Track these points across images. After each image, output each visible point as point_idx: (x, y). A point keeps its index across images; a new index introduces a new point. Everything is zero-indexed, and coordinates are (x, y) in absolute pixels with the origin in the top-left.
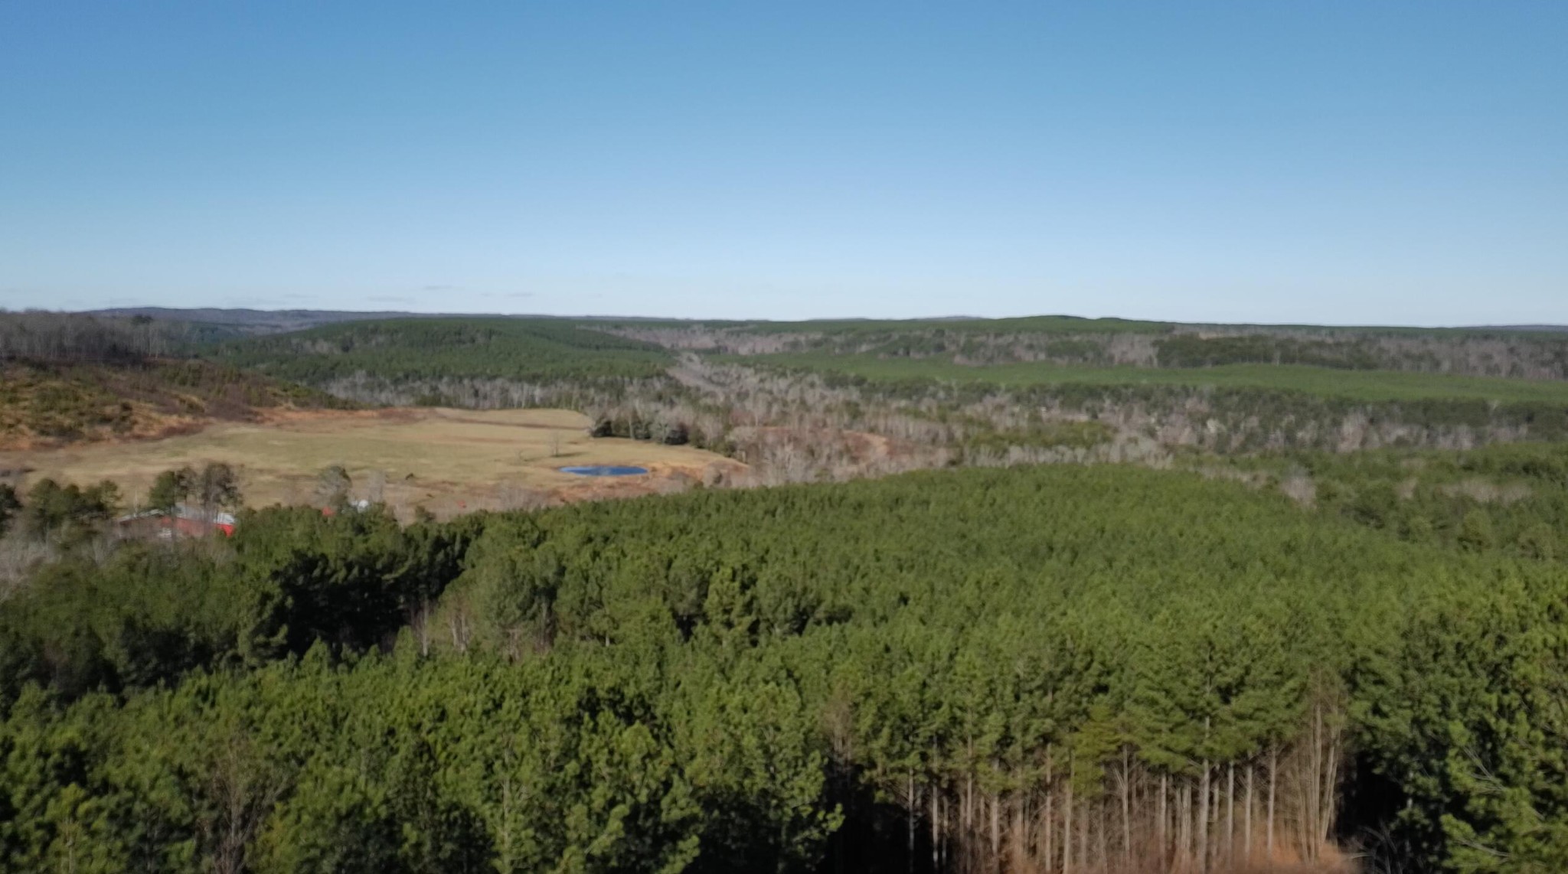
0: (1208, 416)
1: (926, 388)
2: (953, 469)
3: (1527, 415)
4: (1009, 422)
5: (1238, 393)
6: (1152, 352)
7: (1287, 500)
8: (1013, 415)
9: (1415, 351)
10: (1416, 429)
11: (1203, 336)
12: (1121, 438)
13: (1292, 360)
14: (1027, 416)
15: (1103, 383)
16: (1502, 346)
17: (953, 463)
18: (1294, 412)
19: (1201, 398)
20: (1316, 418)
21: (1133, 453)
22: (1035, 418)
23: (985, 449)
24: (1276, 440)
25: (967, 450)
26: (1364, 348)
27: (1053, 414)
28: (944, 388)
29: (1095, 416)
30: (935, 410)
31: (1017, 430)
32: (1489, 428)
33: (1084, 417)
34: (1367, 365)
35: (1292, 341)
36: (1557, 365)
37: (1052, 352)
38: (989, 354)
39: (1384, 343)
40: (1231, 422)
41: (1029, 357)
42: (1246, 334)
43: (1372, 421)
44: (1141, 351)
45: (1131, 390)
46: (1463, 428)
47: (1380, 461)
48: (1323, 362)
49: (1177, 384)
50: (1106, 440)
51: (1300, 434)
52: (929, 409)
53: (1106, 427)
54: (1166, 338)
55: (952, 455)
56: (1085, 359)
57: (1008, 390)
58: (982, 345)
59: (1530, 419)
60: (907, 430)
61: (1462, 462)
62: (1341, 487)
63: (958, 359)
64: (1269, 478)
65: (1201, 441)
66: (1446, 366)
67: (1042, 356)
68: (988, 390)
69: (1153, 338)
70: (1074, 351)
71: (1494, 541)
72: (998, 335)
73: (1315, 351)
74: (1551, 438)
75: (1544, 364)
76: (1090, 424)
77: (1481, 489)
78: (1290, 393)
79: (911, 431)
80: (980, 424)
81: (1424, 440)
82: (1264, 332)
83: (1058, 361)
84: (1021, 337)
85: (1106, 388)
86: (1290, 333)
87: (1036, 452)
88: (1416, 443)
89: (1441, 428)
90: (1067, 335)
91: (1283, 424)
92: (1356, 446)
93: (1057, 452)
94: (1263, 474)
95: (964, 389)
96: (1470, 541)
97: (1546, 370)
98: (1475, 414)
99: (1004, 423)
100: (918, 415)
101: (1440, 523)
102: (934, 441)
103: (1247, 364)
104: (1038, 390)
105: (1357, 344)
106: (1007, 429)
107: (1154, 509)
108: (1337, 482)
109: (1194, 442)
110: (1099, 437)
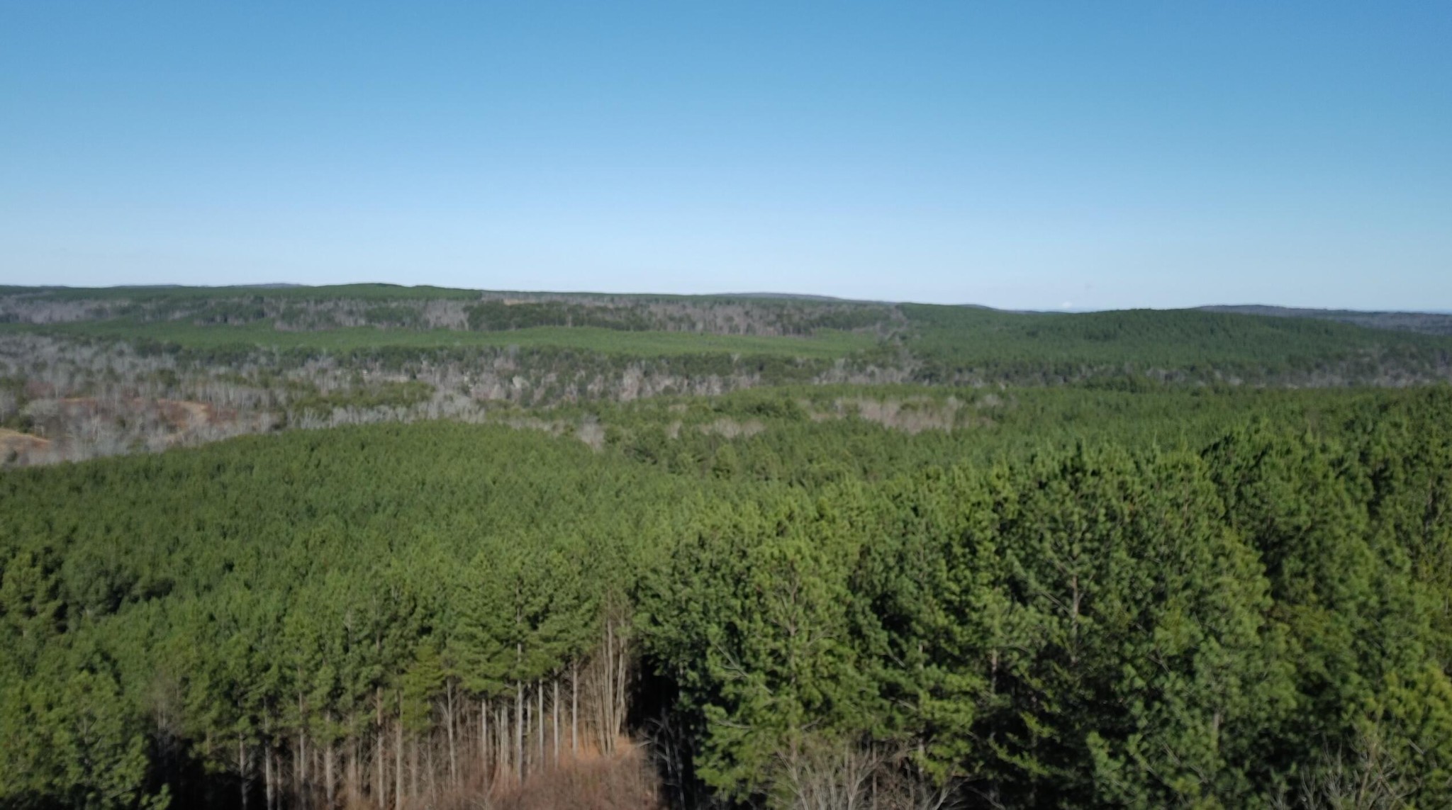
0: (514, 373)
1: (247, 354)
2: (278, 433)
3: (759, 365)
4: (333, 385)
5: (538, 352)
6: (463, 317)
7: (579, 444)
8: (335, 378)
9: (677, 315)
10: (679, 379)
11: (508, 302)
12: (438, 396)
13: (582, 324)
14: (349, 378)
15: (420, 346)
16: (740, 310)
17: (277, 427)
18: (586, 368)
19: (507, 357)
20: (602, 372)
21: (449, 409)
22: (358, 380)
23: (309, 412)
24: (571, 393)
25: (291, 414)
26: (638, 312)
27: (374, 376)
28: (264, 353)
29: (414, 377)
30: (256, 376)
31: (340, 391)
32: (732, 377)
33: (403, 379)
34: (641, 327)
35: (581, 306)
36: (779, 325)
37: (371, 317)
38: (309, 320)
39: (653, 308)
40: (533, 378)
41: (349, 322)
42: (543, 300)
43: (646, 374)
44: (454, 317)
45: (446, 352)
46: (714, 378)
47: (653, 407)
48: (606, 324)
49: (486, 345)
50: (425, 398)
51: (590, 387)
52: (251, 375)
53: (424, 386)
54: (476, 304)
55: (276, 418)
56: (403, 324)
57: (330, 355)
58: (302, 311)
59: (761, 369)
60: (228, 396)
61: (714, 405)
62: (624, 432)
63: (279, 325)
64: (566, 427)
65: (509, 396)
66: (700, 326)
67: (362, 322)
68: (311, 355)
69: (463, 304)
70: (392, 317)
71: (738, 468)
72: (319, 301)
73: (599, 315)
74: (776, 383)
75: (770, 324)
76: (409, 384)
77: (728, 428)
78: (581, 352)
79: (231, 397)
80: (303, 388)
81: (685, 388)
82: (559, 299)
83: (377, 325)
84: (341, 304)
85: (423, 351)
86: (579, 300)
87: (359, 413)
88: (680, 391)
89: (698, 378)
90: (385, 301)
91: (576, 379)
92: (634, 396)
93: (379, 412)
94: (561, 423)
95: (286, 354)
96: (721, 471)
97: (771, 329)
98: (721, 365)
99: (327, 386)
100: (239, 381)
101: (699, 457)
102: (256, 406)
103: (544, 327)
104: (359, 353)
105: (632, 309)
106: (330, 392)
107: (469, 460)
108: (620, 427)
109: (502, 397)
110: (418, 396)
